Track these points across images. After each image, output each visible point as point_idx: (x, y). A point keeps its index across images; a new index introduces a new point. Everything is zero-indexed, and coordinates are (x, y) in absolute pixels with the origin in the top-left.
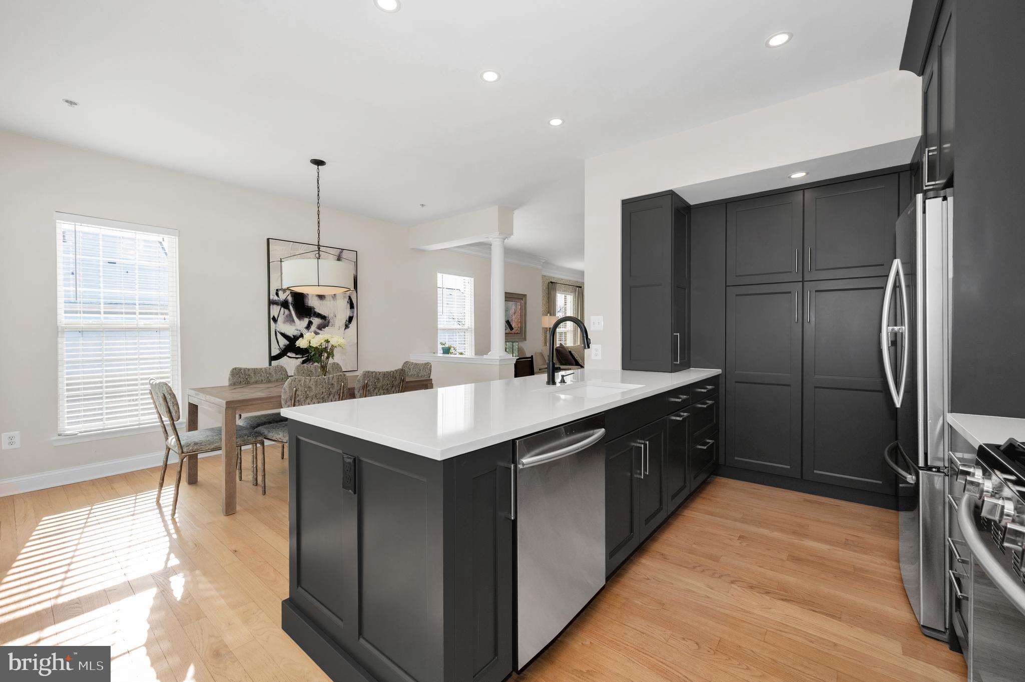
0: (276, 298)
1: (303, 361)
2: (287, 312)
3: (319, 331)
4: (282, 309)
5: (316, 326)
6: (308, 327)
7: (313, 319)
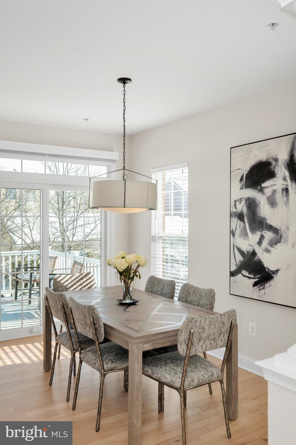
0: (234, 210)
1: (255, 282)
2: (242, 223)
3: (270, 248)
4: (239, 221)
5: (267, 242)
6: (260, 243)
7: (265, 233)
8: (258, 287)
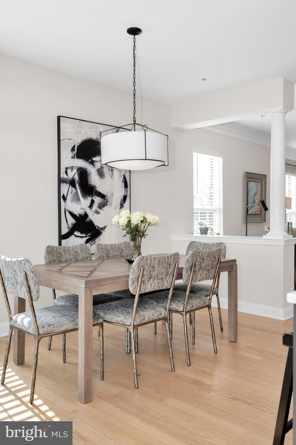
0: (65, 176)
1: (87, 240)
2: (74, 189)
3: (99, 210)
4: (71, 187)
5: (97, 205)
6: (91, 206)
7: (94, 198)
8: (90, 244)
